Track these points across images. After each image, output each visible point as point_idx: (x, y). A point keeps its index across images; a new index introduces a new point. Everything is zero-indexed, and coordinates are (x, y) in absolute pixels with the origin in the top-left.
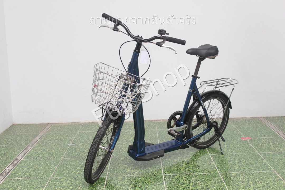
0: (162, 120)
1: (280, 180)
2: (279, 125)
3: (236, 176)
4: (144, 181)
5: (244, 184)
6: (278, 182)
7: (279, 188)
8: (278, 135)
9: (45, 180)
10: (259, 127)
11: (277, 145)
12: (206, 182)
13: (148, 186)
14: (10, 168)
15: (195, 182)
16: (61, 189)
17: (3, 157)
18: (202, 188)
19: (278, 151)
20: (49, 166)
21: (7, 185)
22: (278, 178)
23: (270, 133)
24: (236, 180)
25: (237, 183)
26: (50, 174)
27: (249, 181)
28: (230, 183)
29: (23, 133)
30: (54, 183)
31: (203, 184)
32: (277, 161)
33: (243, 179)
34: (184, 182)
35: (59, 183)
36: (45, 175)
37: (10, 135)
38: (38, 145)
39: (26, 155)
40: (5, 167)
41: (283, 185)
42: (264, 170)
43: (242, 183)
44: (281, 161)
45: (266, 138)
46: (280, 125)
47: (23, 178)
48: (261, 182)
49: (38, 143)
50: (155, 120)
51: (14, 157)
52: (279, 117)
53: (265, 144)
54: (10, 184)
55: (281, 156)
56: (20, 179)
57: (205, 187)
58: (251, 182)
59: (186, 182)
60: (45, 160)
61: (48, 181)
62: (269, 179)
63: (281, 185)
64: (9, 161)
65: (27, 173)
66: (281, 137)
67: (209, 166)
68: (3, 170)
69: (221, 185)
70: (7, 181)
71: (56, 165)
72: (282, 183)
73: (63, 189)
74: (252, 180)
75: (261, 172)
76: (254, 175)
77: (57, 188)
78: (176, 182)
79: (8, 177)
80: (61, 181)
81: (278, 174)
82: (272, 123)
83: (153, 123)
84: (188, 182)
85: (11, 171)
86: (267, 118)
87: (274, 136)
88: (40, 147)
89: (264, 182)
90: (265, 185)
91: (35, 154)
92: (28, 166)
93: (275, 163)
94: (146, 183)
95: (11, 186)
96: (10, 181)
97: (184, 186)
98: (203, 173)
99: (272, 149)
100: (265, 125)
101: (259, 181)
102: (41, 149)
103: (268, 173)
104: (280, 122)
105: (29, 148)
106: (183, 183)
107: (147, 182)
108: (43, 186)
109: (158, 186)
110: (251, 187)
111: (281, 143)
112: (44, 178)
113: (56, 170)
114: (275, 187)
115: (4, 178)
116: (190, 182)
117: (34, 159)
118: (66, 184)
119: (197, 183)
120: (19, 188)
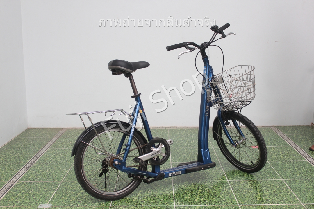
0: (175, 127)
1: (286, 189)
2: (289, 134)
3: (244, 184)
4: (153, 187)
5: (251, 192)
6: (285, 191)
7: (286, 196)
8: (288, 144)
9: (57, 183)
10: (270, 136)
11: (286, 154)
12: (215, 189)
13: (157, 192)
14: (23, 171)
15: (204, 189)
16: (72, 192)
17: (17, 160)
18: (209, 195)
19: (287, 160)
20: (61, 170)
21: (19, 188)
22: (285, 187)
23: (281, 142)
24: (244, 188)
25: (245, 191)
26: (62, 178)
27: (256, 188)
28: (238, 190)
29: (37, 137)
30: (65, 186)
31: (211, 191)
32: (285, 170)
33: (251, 187)
34: (193, 188)
35: (70, 187)
36: (57, 179)
37: (25, 139)
38: (51, 149)
39: (39, 158)
40: (18, 170)
41: (289, 193)
42: (272, 178)
43: (250, 191)
44: (289, 169)
45: (276, 147)
46: (291, 135)
47: (35, 181)
48: (268, 190)
49: (51, 147)
50: (168, 127)
51: (28, 160)
52: (290, 126)
53: (275, 152)
54: (22, 186)
55: (290, 165)
56: (32, 182)
57: (213, 193)
58: (258, 190)
59: (195, 188)
60: (57, 164)
61: (60, 185)
62: (276, 188)
63: (287, 193)
64: (22, 164)
65: (39, 176)
66: (291, 146)
67: (218, 173)
68: (16, 173)
69: (229, 192)
70: (20, 183)
71: (68, 169)
72: (288, 191)
73: (73, 193)
74: (260, 188)
75: (269, 180)
76: (262, 183)
77: (67, 192)
78: (185, 188)
79: (21, 180)
80: (72, 185)
81: (286, 182)
82: (283, 132)
83: (165, 130)
84: (196, 188)
85: (24, 174)
86: (279, 127)
87: (284, 145)
88: (53, 151)
89: (271, 190)
90: (272, 193)
91: (48, 157)
92: (41, 169)
93: (283, 172)
94: (155, 188)
95: (23, 188)
96: (22, 184)
97: (192, 192)
98: (212, 180)
99: (281, 158)
100: (276, 134)
101: (266, 189)
102: (54, 153)
103: (275, 181)
104: (291, 131)
105: (43, 152)
106: (191, 190)
107: (157, 188)
108: (54, 189)
109: (166, 192)
110: (258, 194)
111: (291, 152)
112: (55, 181)
113: (68, 174)
114: (281, 196)
115: (16, 181)
116: (199, 188)
117: (47, 163)
118: (77, 188)
119: (206, 189)
120: (31, 191)
